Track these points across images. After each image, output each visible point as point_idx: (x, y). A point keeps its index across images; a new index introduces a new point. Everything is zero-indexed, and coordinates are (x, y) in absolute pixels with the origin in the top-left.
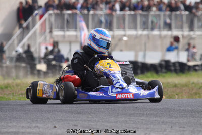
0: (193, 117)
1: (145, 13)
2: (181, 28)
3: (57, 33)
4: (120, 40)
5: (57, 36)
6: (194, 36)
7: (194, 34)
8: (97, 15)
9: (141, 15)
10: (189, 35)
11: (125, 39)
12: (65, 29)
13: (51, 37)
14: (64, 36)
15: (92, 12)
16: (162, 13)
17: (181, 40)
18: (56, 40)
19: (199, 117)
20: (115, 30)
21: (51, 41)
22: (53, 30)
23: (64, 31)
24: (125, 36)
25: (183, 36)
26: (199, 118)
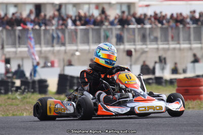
0: (148, 131)
1: (97, 27)
2: (133, 41)
3: (9, 50)
4: (73, 55)
5: (9, 52)
6: (146, 50)
7: (147, 48)
8: (49, 30)
9: (93, 29)
10: (142, 49)
11: (78, 53)
12: (17, 45)
13: (3, 54)
14: (15, 53)
15: (43, 28)
16: (113, 27)
17: (134, 53)
18: (8, 56)
19: (154, 130)
20: (67, 45)
21: (3, 58)
22: (5, 46)
23: (15, 47)
24: (77, 51)
25: (135, 50)
26: (154, 132)
